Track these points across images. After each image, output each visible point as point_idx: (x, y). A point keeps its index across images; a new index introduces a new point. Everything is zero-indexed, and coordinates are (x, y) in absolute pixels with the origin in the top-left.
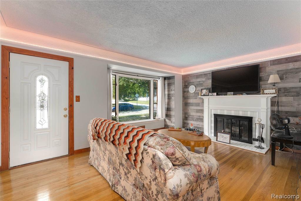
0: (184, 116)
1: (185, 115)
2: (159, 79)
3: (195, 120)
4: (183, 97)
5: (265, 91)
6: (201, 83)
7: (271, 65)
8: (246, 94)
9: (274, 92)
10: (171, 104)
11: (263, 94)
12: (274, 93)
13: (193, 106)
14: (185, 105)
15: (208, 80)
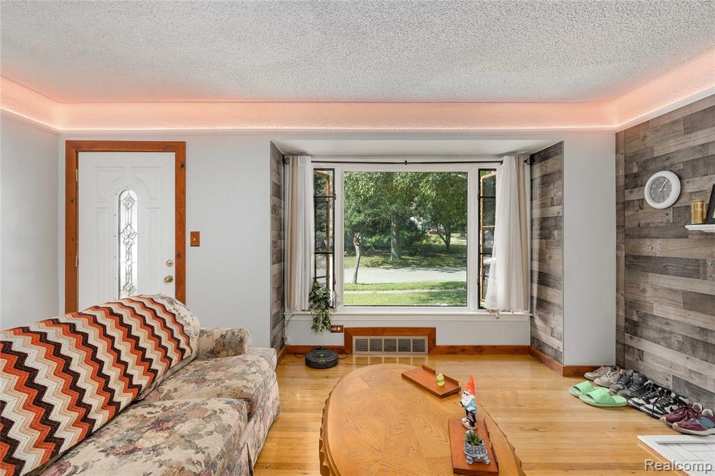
0: (622, 313)
1: (626, 312)
2: (502, 162)
3: (676, 345)
4: (618, 227)
10: (550, 257)
13: (664, 271)
14: (626, 265)
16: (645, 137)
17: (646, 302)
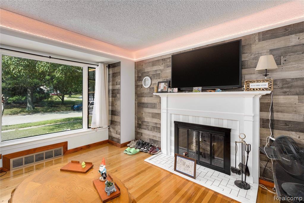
0: (136, 122)
1: (138, 121)
2: (98, 65)
3: (150, 129)
4: (135, 93)
5: (251, 84)
6: (158, 72)
7: (259, 40)
8: (221, 89)
9: (267, 87)
10: (116, 104)
11: (248, 89)
12: (266, 89)
13: (147, 107)
14: (138, 106)
15: (167, 68)
16: (142, 65)
17: (143, 117)
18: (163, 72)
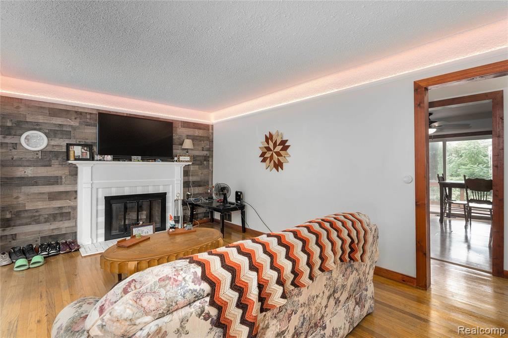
3: (42, 220)
6: (65, 129)
7: (182, 127)
11: (179, 161)
12: (189, 161)
13: (35, 184)
15: (86, 127)
16: (18, 107)
17: (19, 204)
18: (77, 130)
